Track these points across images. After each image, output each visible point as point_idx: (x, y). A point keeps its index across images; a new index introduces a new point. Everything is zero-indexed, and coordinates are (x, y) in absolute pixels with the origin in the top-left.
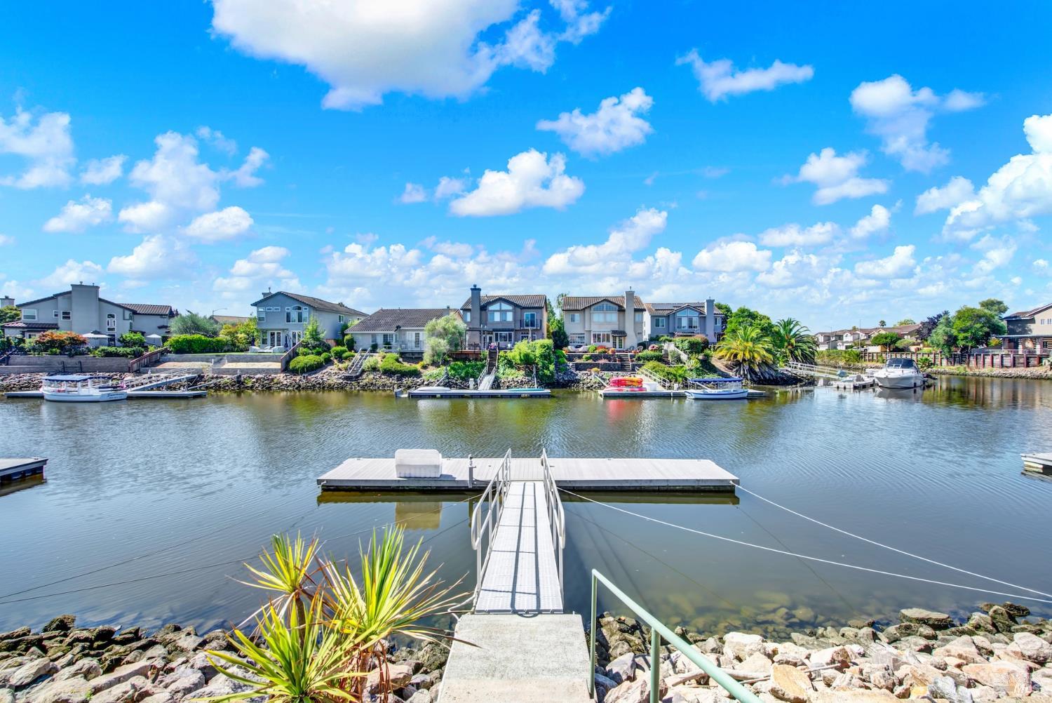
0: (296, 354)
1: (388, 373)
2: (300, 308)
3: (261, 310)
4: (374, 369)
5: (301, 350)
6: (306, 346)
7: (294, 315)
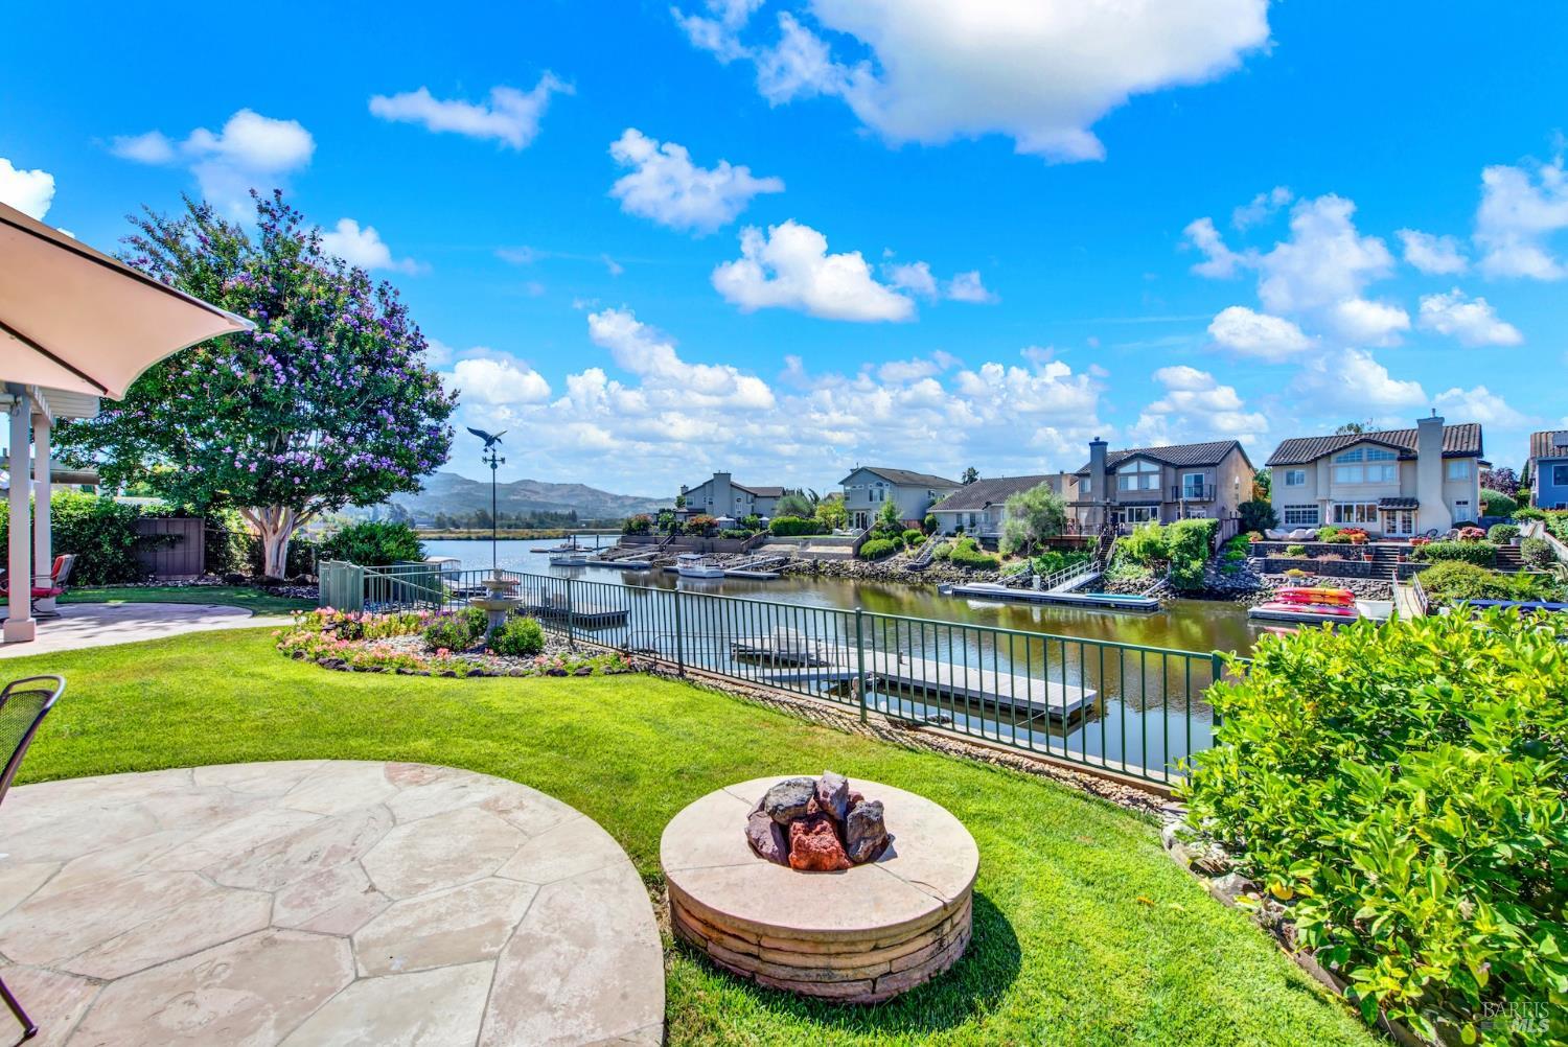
0: (868, 538)
1: (959, 563)
2: (881, 485)
3: (848, 488)
4: (944, 558)
5: (874, 533)
6: (880, 528)
7: (876, 492)
